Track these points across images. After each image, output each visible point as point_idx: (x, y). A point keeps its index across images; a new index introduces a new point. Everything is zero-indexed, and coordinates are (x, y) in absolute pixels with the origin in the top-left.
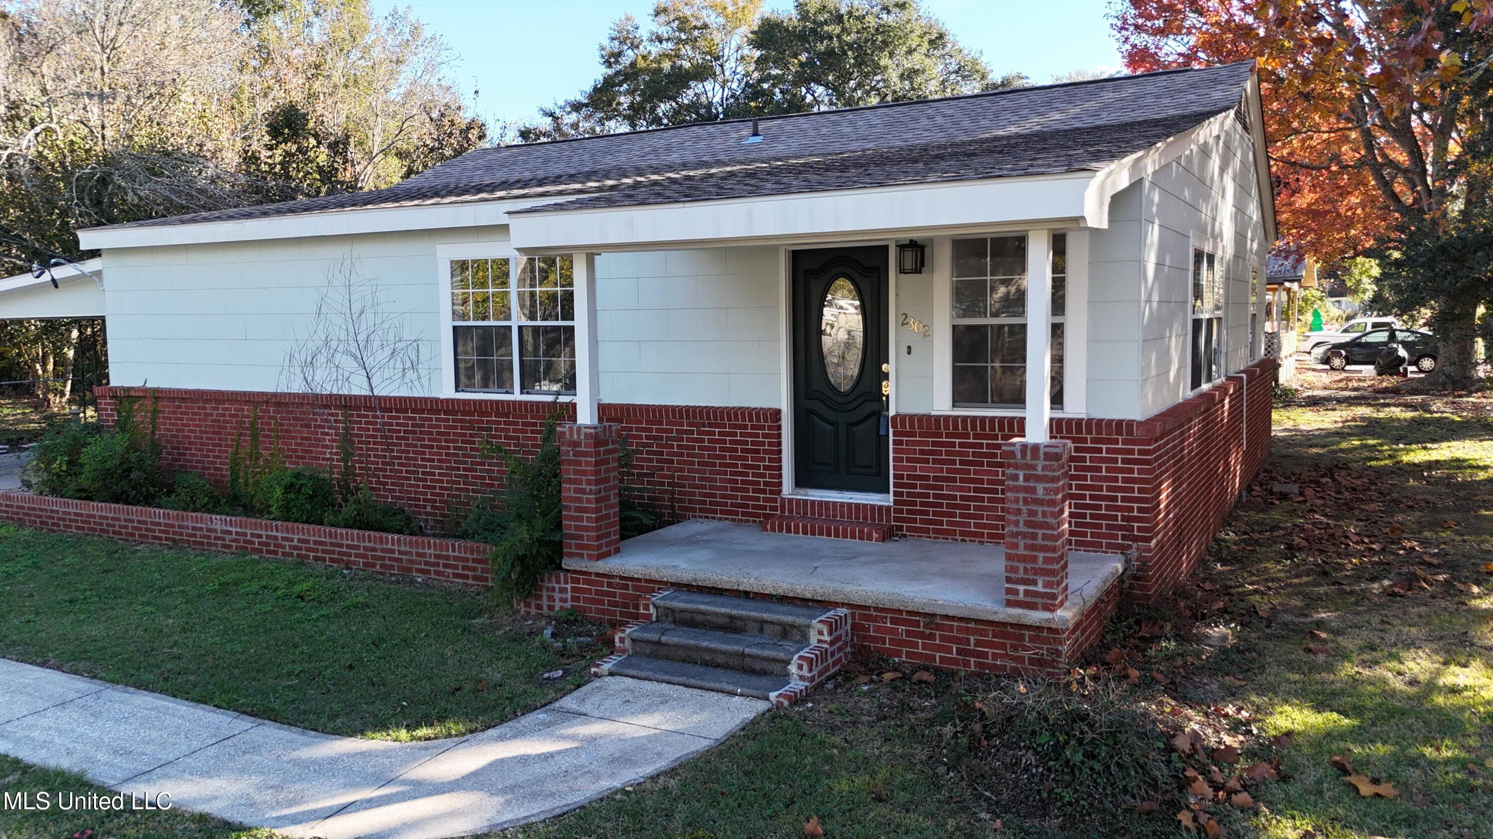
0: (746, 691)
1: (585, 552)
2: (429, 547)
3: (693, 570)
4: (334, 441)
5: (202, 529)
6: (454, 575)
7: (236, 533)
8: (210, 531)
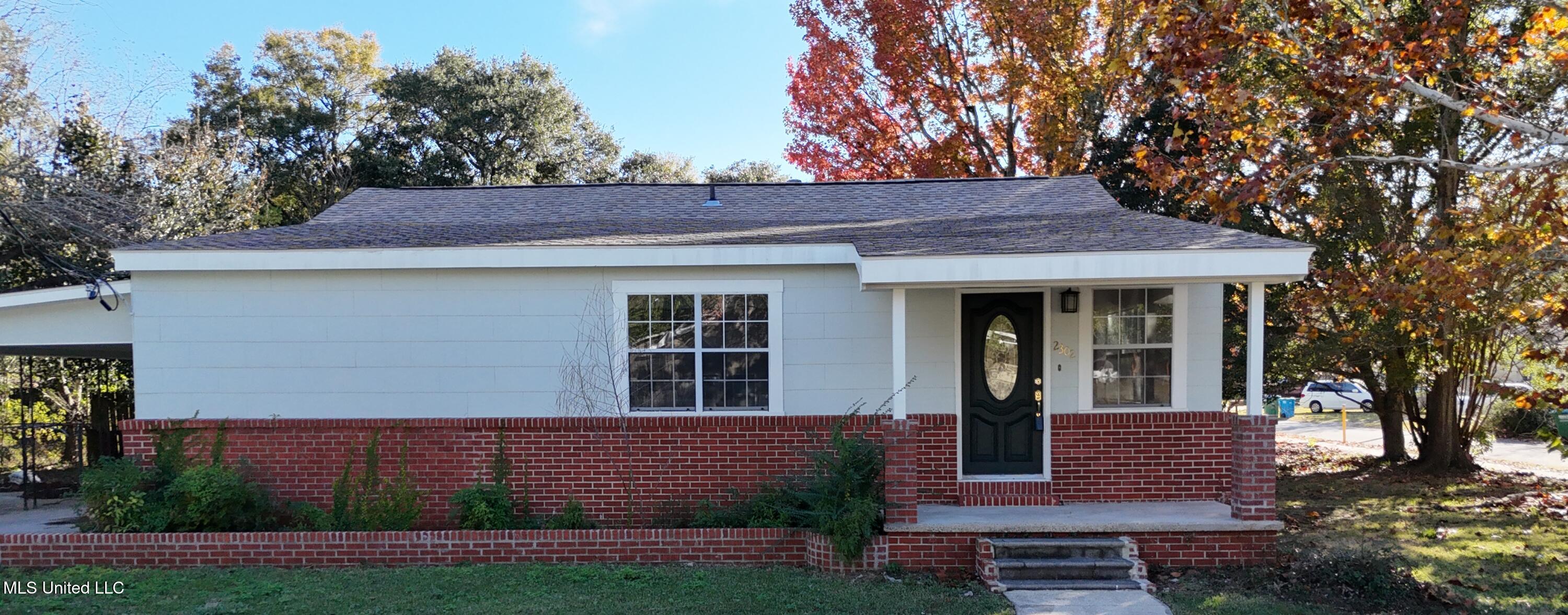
0: (1122, 587)
1: (907, 517)
2: (699, 536)
3: (998, 525)
4: (484, 461)
5: (404, 546)
6: (726, 557)
7: (453, 545)
8: (416, 546)
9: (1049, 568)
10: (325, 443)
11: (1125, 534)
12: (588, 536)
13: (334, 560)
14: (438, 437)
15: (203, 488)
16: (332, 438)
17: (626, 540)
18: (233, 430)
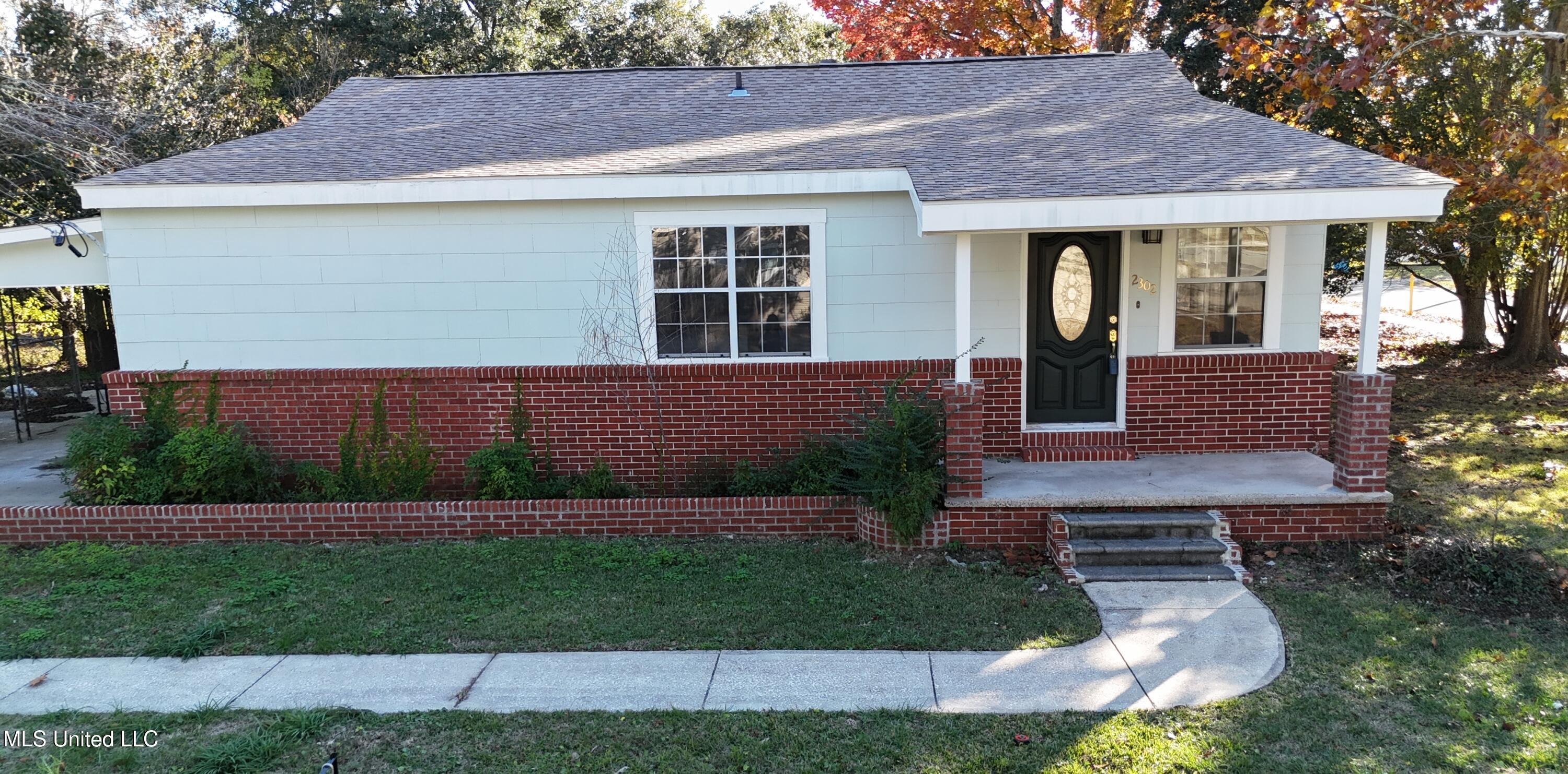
0: (1214, 576)
1: (971, 491)
2: (739, 505)
3: (1072, 496)
4: (500, 415)
5: (419, 518)
6: (769, 529)
7: (472, 517)
8: (432, 518)
9: (1131, 553)
10: (327, 396)
11: (1214, 507)
12: (618, 507)
13: (344, 534)
14: (450, 388)
15: (198, 454)
16: (335, 390)
17: (659, 510)
18: (227, 383)
